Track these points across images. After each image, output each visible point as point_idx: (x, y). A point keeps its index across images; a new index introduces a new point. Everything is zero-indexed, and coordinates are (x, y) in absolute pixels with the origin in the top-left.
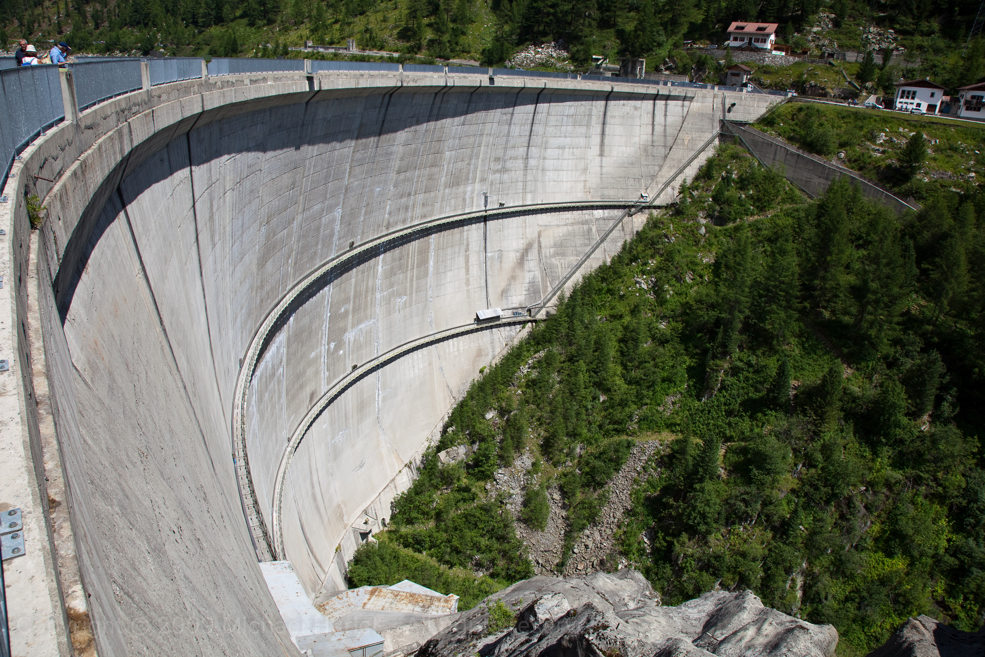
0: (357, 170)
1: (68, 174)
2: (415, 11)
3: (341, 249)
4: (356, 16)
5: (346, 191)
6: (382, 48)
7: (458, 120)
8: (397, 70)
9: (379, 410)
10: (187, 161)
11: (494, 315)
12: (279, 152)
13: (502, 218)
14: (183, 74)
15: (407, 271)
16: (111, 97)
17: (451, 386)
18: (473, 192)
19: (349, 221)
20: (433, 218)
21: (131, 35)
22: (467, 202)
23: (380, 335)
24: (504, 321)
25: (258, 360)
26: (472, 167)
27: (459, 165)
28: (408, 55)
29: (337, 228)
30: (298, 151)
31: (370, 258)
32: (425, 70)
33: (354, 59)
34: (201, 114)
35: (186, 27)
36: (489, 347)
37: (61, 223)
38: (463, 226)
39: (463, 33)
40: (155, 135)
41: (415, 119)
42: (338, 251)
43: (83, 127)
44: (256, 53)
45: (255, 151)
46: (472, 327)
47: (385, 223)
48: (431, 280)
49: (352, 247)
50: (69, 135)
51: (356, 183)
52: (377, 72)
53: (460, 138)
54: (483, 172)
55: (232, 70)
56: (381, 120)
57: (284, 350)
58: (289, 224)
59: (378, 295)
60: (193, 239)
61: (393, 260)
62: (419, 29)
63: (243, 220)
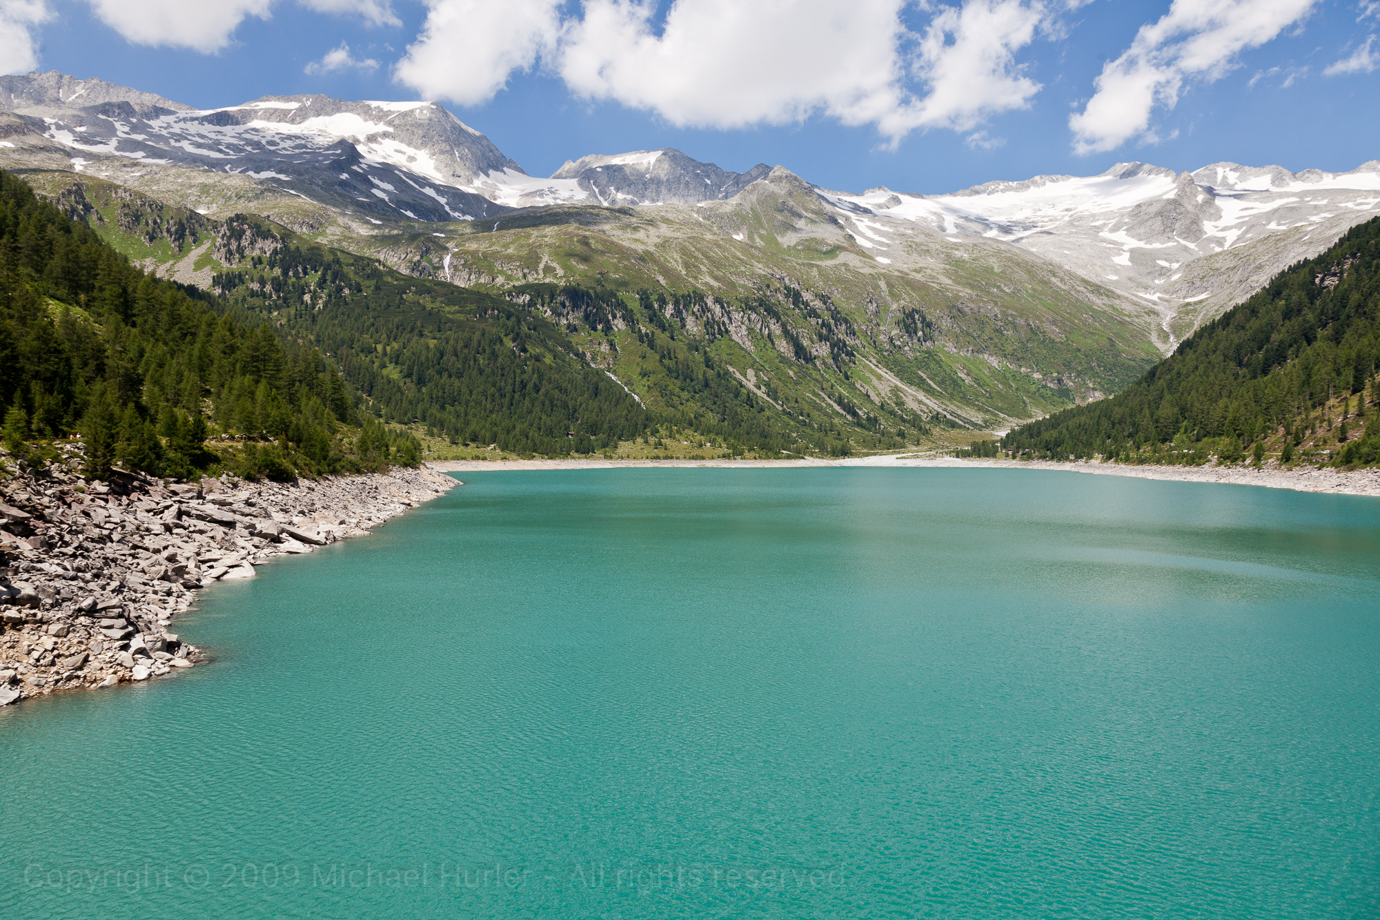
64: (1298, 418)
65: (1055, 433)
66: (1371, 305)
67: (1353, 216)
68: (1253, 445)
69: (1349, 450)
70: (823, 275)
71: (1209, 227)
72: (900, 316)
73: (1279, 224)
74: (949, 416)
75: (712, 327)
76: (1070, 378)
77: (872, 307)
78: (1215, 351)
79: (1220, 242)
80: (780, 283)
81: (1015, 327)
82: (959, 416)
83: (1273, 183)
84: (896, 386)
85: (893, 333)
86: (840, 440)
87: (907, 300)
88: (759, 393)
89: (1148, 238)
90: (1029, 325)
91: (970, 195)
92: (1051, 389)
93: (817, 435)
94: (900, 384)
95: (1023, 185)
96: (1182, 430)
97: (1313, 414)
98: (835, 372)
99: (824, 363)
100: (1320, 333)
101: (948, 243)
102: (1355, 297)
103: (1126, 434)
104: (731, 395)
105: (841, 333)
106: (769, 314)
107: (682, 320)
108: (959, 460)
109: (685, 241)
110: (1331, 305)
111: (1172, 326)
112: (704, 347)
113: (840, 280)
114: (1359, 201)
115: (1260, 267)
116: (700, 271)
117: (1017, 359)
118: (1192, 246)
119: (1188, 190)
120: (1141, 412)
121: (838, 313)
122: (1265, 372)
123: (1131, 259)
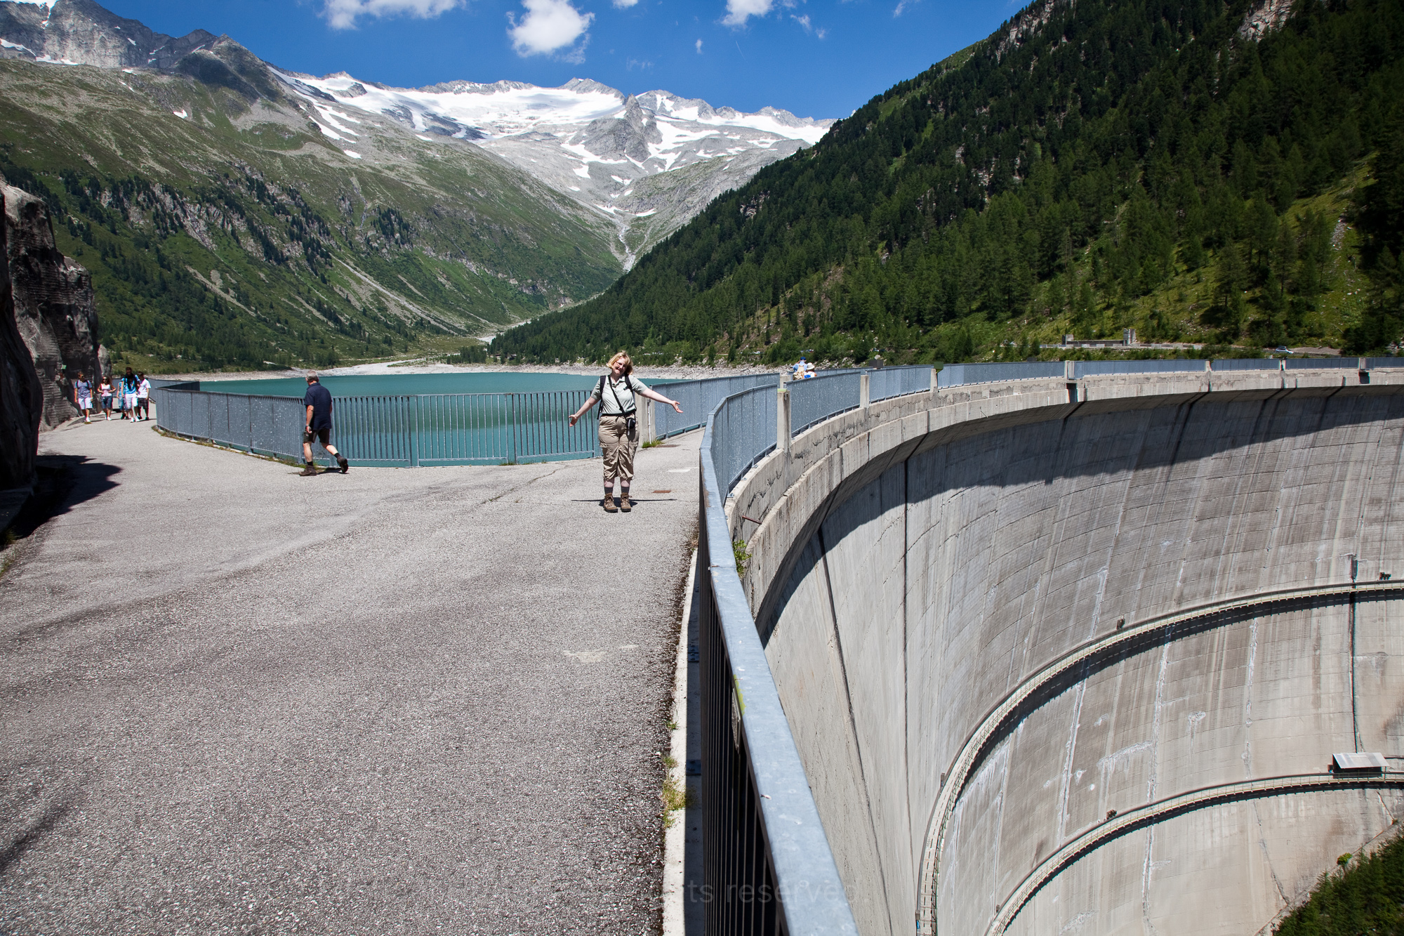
0: (1135, 514)
1: (773, 513)
2: (1228, 283)
3: (1104, 629)
4: (1138, 297)
5: (1116, 544)
6: (1176, 338)
7: (1302, 440)
8: (1203, 368)
9: (1147, 892)
10: (903, 497)
11: (1368, 764)
12: (1022, 486)
13: (1386, 599)
14: (908, 386)
15: (1209, 671)
16: (825, 419)
17: (1280, 877)
18: (1329, 553)
19: (1118, 587)
20: (1257, 592)
21: (845, 341)
22: (1319, 569)
23: (1158, 769)
24: (1390, 778)
25: (967, 780)
26: (1328, 513)
27: (1305, 509)
28: (1217, 346)
29: (1100, 598)
30: (1049, 487)
31: (1148, 647)
32: (1246, 367)
33: (1135, 356)
34: (925, 436)
35: (909, 327)
36: (1359, 821)
37: (760, 573)
38: (1310, 607)
39: (1310, 308)
40: (869, 464)
41: (1229, 439)
42: (1099, 631)
43: (793, 455)
44: (996, 355)
45: (990, 484)
46: (1324, 779)
47: (1176, 595)
48: (1249, 690)
49: (1121, 627)
50: (779, 467)
51: (1132, 533)
52: (1170, 373)
53: (1306, 468)
54: (1348, 521)
55: (968, 379)
56: (1175, 441)
57: (1005, 770)
58: (1030, 587)
59: (1158, 706)
60: (900, 600)
61: (1187, 653)
62: (1235, 308)
63: (966, 577)
64: (737, 326)
65: (539, 338)
66: (780, 235)
67: (758, 153)
68: (707, 348)
69: (774, 351)
70: (288, 167)
71: (652, 148)
72: (377, 216)
73: (706, 153)
74: (433, 322)
75: (163, 221)
76: (543, 284)
77: (345, 205)
78: (670, 266)
79: (662, 163)
80: (241, 173)
81: (490, 233)
82: (442, 322)
83: (700, 115)
84: (377, 291)
85: (369, 234)
86: (325, 348)
87: (381, 200)
88: (228, 298)
89: (603, 153)
90: (503, 231)
91: (437, 92)
92: (527, 295)
93: (299, 344)
94: (381, 289)
95: (488, 88)
96: (650, 335)
97: (747, 323)
98: (311, 275)
99: (298, 265)
100: (747, 255)
101: (419, 141)
102: (769, 228)
103: (602, 338)
104: (195, 300)
105: (313, 232)
106: (231, 208)
107: (124, 210)
108: (451, 366)
109: (117, 115)
110: (752, 232)
111: (627, 238)
112: (155, 243)
113: (308, 174)
114: (762, 140)
115: (693, 190)
116: (140, 153)
117: (495, 266)
118: (640, 165)
119: (634, 112)
120: (614, 318)
121: (309, 209)
122: (709, 286)
123: (590, 172)
